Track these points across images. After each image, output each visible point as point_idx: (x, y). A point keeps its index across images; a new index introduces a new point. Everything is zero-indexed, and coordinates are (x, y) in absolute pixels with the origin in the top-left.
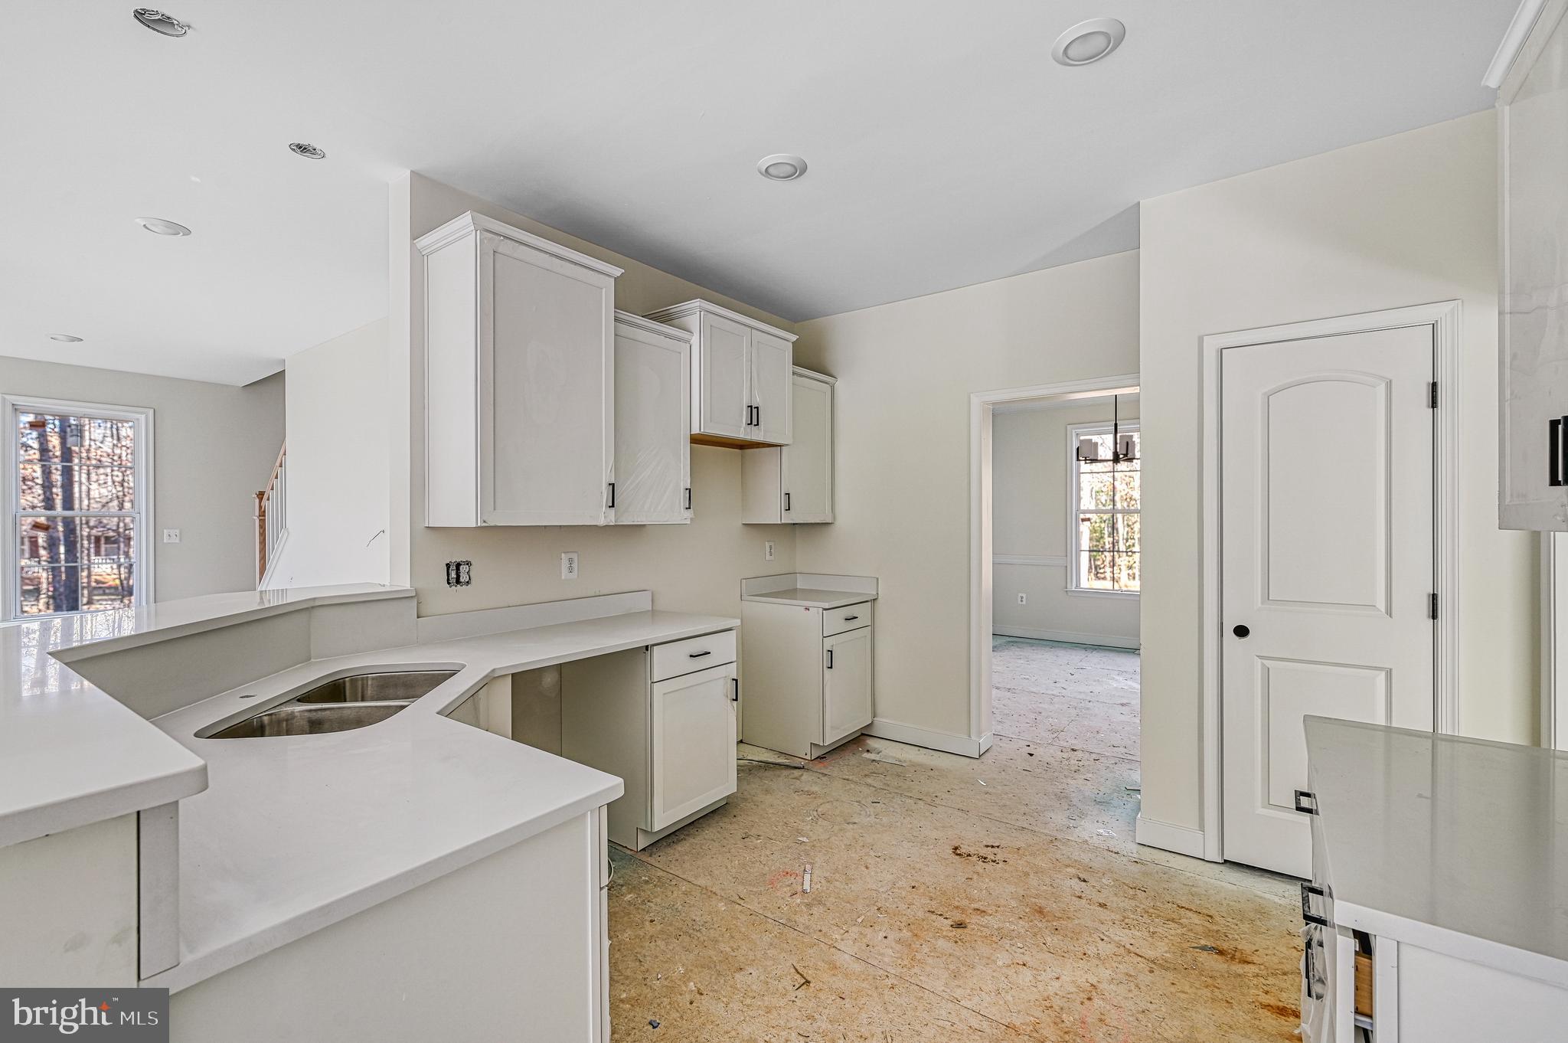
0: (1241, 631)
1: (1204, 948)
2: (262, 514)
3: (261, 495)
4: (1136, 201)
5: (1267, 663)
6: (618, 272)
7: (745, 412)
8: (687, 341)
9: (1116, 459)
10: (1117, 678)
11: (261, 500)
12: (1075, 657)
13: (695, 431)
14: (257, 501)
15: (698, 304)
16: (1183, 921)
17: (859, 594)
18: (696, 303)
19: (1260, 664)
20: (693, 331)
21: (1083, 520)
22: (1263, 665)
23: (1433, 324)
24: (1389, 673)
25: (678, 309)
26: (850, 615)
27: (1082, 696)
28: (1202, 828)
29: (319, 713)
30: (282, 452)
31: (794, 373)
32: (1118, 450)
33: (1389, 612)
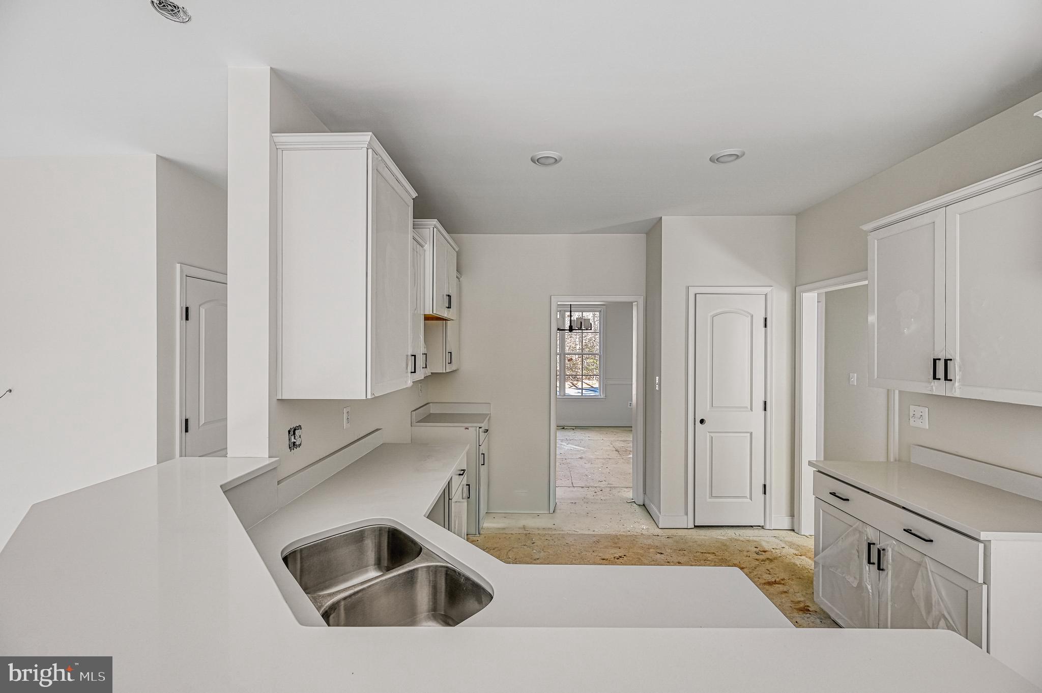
0: (702, 421)
4: (660, 216)
5: (711, 434)
6: (415, 195)
7: (447, 301)
13: (429, 312)
15: (435, 223)
16: (709, 559)
19: (708, 435)
22: (710, 435)
23: (766, 295)
24: (751, 434)
25: (419, 223)
26: (485, 429)
28: (687, 514)
29: (353, 597)
33: (751, 410)
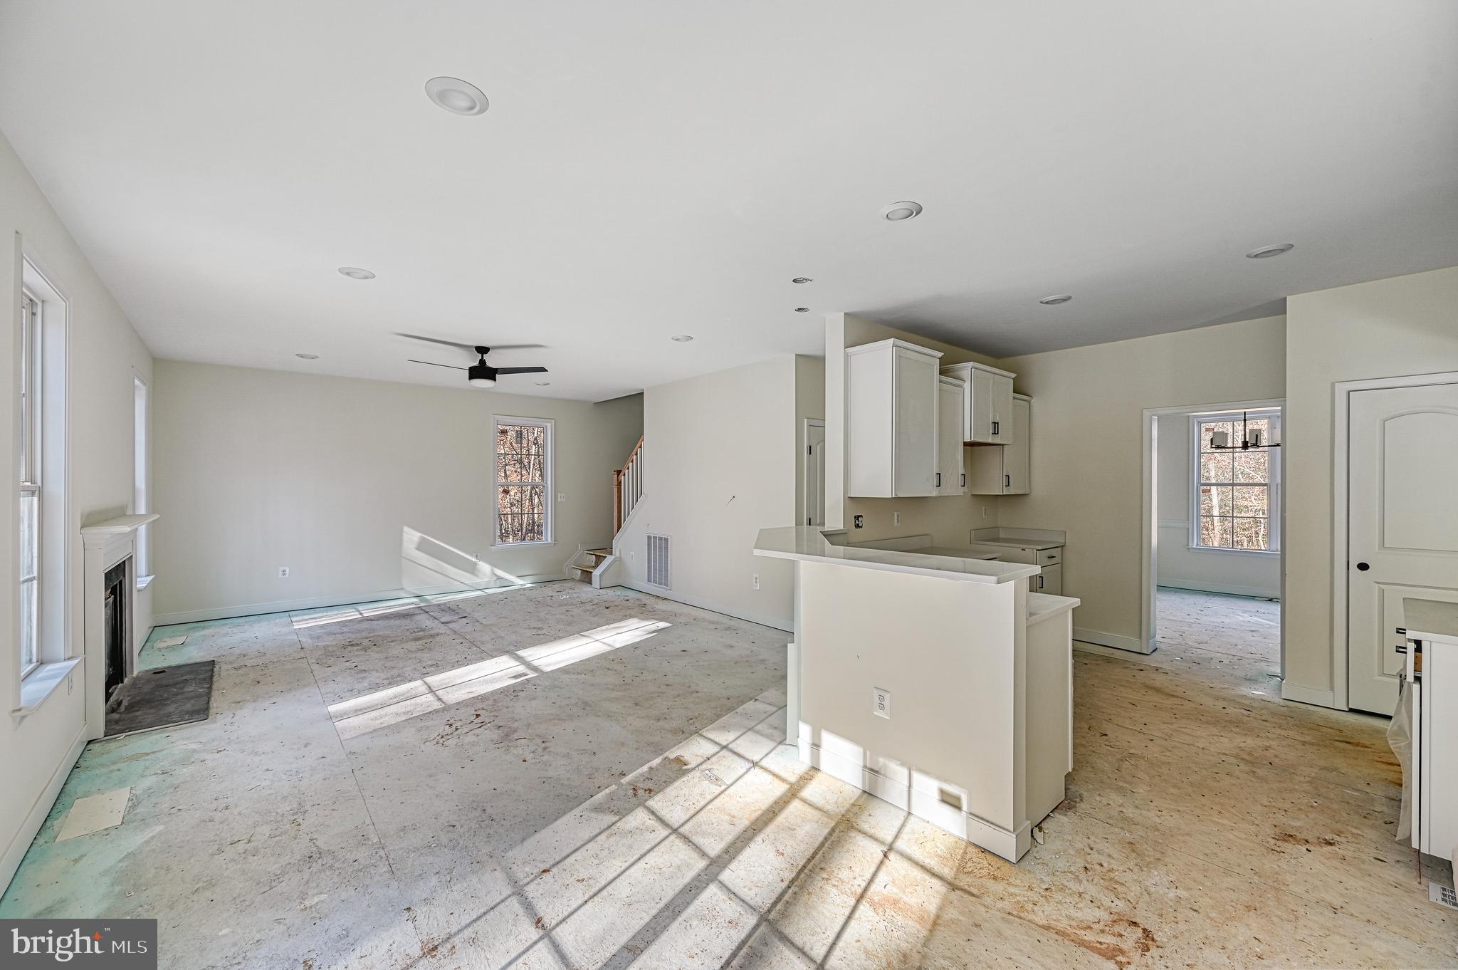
0: (1363, 567)
1: (1337, 741)
2: (619, 484)
3: (619, 472)
4: (1282, 295)
5: (1382, 586)
6: (940, 354)
7: (991, 427)
8: (960, 386)
9: (1245, 446)
10: (1242, 614)
11: (618, 475)
12: (1201, 601)
13: (967, 439)
14: (616, 476)
17: (1051, 542)
18: (971, 364)
19: (1376, 587)
20: (965, 379)
21: (1203, 491)
22: (1379, 587)
26: (1050, 555)
27: (1216, 624)
28: (1332, 688)
30: (638, 445)
31: (1014, 398)
32: (1247, 440)
